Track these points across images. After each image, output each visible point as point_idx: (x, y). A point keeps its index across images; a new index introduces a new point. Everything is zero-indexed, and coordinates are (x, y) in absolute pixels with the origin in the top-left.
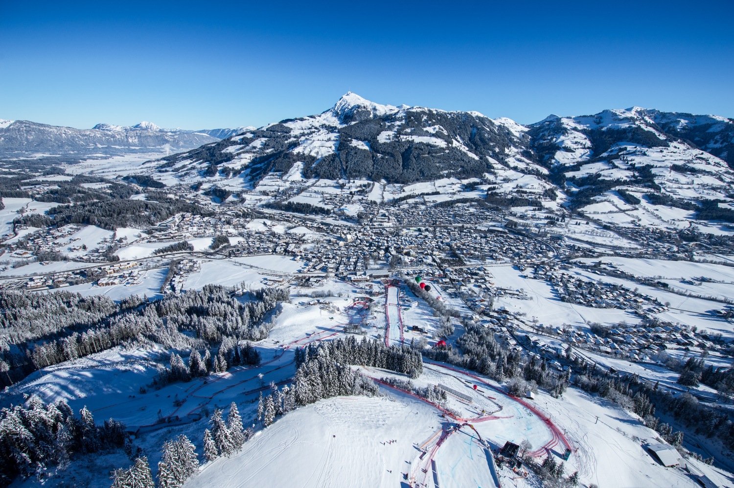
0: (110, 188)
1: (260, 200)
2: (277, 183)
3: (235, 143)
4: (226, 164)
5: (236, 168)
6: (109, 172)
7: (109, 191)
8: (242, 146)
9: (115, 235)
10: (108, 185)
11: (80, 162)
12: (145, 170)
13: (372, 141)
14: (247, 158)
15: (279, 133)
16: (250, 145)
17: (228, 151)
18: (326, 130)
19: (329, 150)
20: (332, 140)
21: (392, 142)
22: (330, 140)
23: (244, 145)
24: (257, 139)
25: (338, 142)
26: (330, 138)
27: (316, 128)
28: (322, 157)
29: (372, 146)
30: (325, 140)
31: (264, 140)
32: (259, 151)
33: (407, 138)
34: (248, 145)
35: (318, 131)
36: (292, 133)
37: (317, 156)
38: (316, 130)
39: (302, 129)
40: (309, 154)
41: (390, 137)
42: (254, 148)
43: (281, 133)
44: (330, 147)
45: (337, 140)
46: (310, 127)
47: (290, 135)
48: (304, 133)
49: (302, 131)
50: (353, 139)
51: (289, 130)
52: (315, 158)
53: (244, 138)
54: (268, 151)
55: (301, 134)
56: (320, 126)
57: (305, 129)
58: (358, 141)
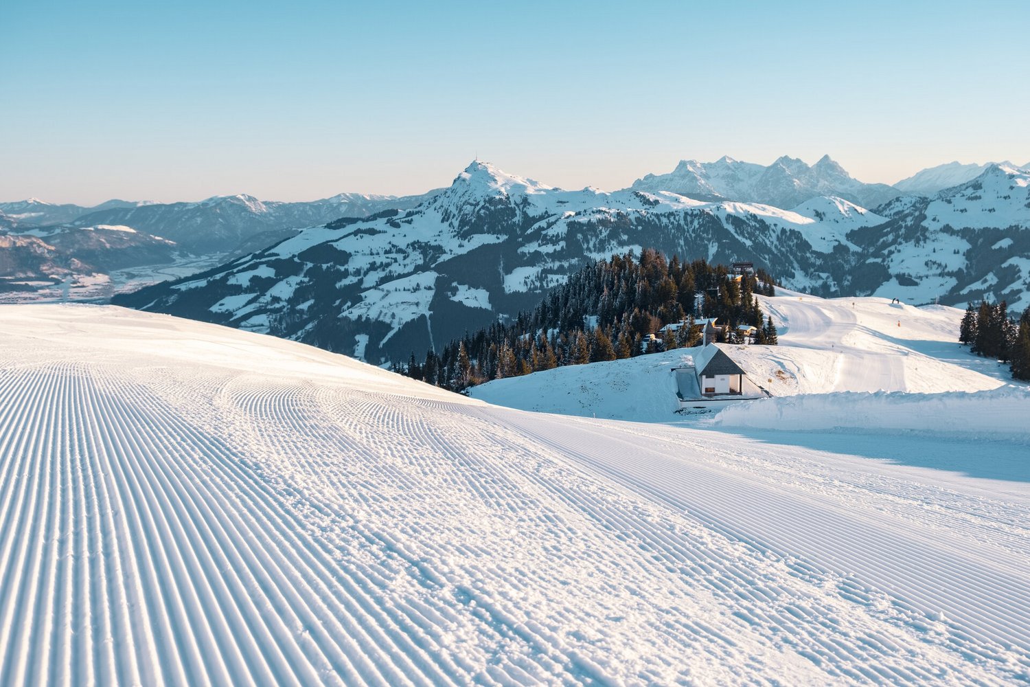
15: (324, 266)
16: (268, 294)
17: (224, 309)
18: (421, 256)
19: (414, 309)
20: (422, 287)
21: (530, 289)
22: (417, 289)
23: (255, 294)
24: (281, 280)
25: (432, 293)
26: (418, 285)
27: (400, 251)
28: (400, 324)
29: (491, 300)
30: (409, 290)
31: (294, 280)
32: (284, 307)
33: (557, 281)
34: (263, 294)
35: (405, 258)
36: (349, 263)
37: (391, 322)
38: (400, 257)
39: (372, 254)
40: (377, 319)
41: (527, 280)
42: (276, 299)
43: (329, 265)
44: (417, 304)
45: (430, 288)
46: (388, 249)
47: (346, 270)
48: (375, 263)
49: (370, 259)
50: (459, 287)
51: (345, 257)
52: (388, 327)
53: (255, 279)
54: (304, 306)
55: (369, 266)
56: (408, 245)
57: (378, 254)
58: (469, 289)
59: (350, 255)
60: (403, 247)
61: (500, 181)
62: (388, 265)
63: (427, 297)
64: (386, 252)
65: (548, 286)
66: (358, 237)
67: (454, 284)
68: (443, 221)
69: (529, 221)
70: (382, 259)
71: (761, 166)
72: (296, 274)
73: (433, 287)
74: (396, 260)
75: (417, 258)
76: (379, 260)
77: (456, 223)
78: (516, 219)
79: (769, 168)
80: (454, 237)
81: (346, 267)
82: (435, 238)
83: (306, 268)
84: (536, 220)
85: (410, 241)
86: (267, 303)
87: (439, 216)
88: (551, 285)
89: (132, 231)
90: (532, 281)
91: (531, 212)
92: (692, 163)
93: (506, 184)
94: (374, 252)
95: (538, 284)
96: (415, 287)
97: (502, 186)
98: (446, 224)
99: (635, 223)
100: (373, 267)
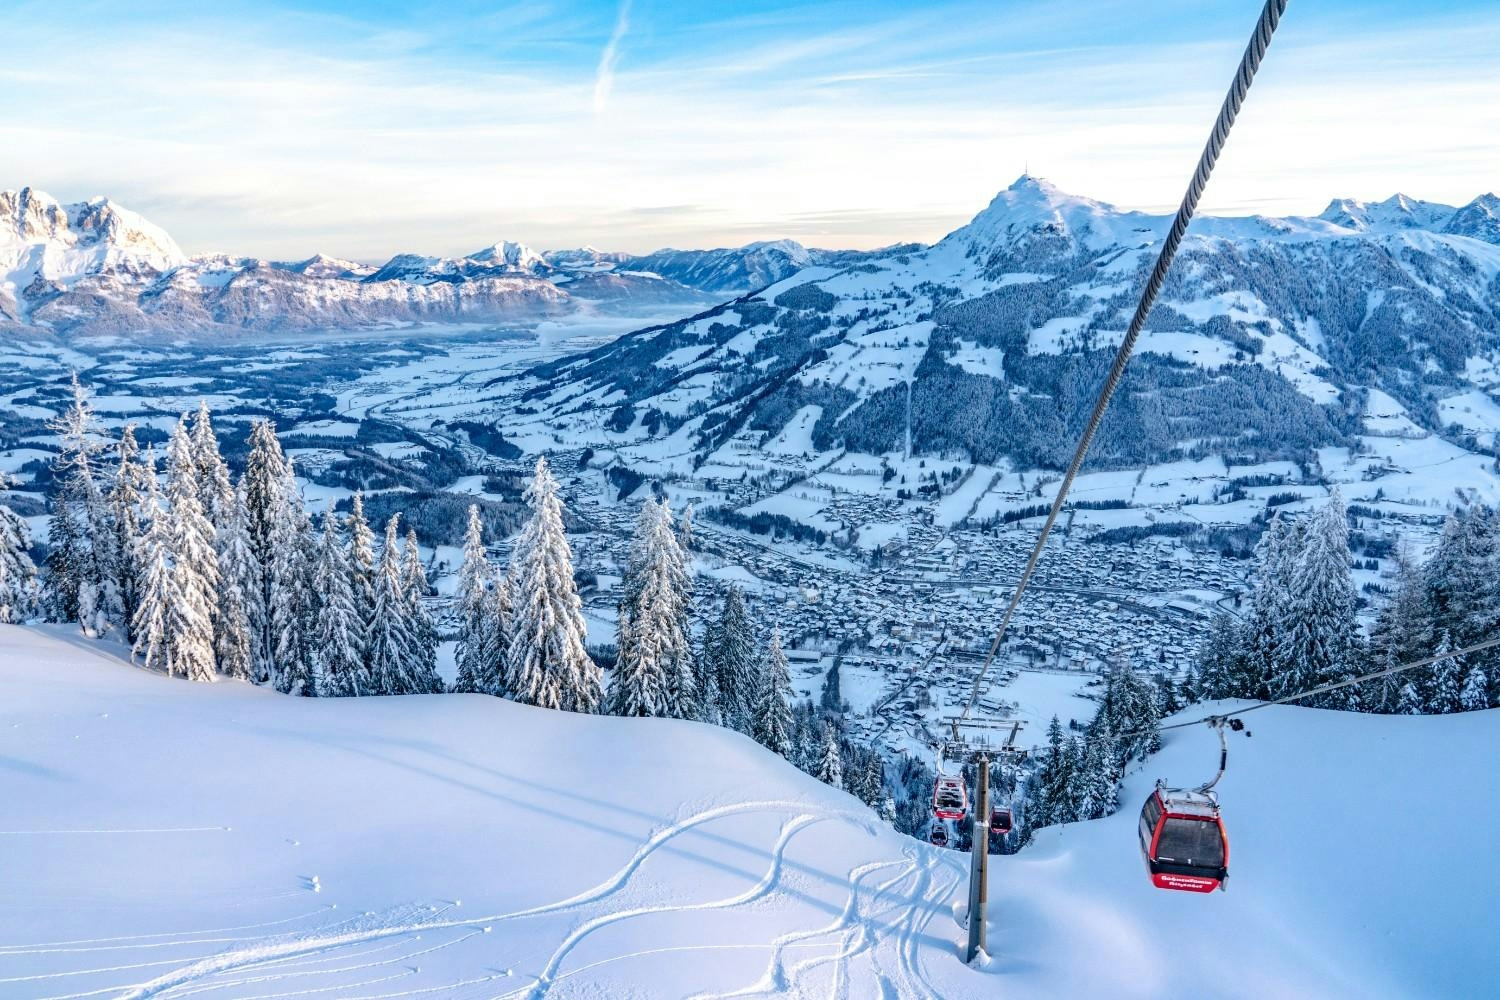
0: (424, 457)
1: (698, 500)
2: (746, 460)
3: (693, 340)
4: (654, 402)
5: (673, 414)
6: (418, 408)
7: (421, 465)
8: (706, 348)
9: (434, 557)
10: (421, 449)
11: (359, 376)
12: (489, 405)
13: (1014, 348)
14: (704, 387)
15: (802, 312)
16: (725, 347)
17: (670, 364)
18: (931, 302)
19: (894, 373)
20: (910, 343)
21: (1066, 352)
22: (904, 344)
23: (710, 347)
24: (745, 329)
25: (923, 351)
26: (906, 340)
27: (904, 295)
28: (869, 393)
29: (1006, 365)
30: (892, 346)
31: (761, 331)
32: (740, 364)
33: (1112, 340)
34: (720, 346)
35: (908, 304)
36: (834, 310)
37: (858, 391)
38: (901, 302)
39: (866, 298)
40: (838, 386)
41: (1064, 337)
42: (732, 354)
43: (808, 311)
44: (899, 366)
45: (920, 345)
46: (888, 292)
47: (827, 319)
48: (866, 310)
49: (862, 305)
50: (963, 343)
51: (830, 301)
52: (851, 397)
53: (715, 327)
54: (763, 365)
55: (858, 314)
56: (915, 288)
57: (873, 298)
58: (977, 346)
59: (838, 299)
60: (908, 290)
61: (1054, 203)
62: (885, 312)
63: (914, 357)
64: (885, 296)
65: (1094, 346)
66: (853, 275)
67: (956, 340)
68: (968, 256)
69: (1088, 255)
70: (878, 305)
71: (1450, 207)
72: (766, 322)
73: (926, 342)
74: (895, 307)
75: (924, 304)
76: (872, 306)
77: (985, 259)
78: (1068, 254)
79: (1461, 210)
80: (980, 276)
81: (829, 314)
82: (952, 279)
83: (779, 315)
84: (1096, 254)
85: (919, 282)
86: (722, 359)
87: (965, 250)
88: (1100, 346)
89: (659, 278)
90: (1072, 339)
91: (1093, 244)
92: (1350, 203)
93: (1063, 206)
94: (870, 295)
95: (1080, 344)
96: (902, 341)
97: (1057, 208)
98: (973, 259)
99: (1248, 258)
100: (864, 315)
